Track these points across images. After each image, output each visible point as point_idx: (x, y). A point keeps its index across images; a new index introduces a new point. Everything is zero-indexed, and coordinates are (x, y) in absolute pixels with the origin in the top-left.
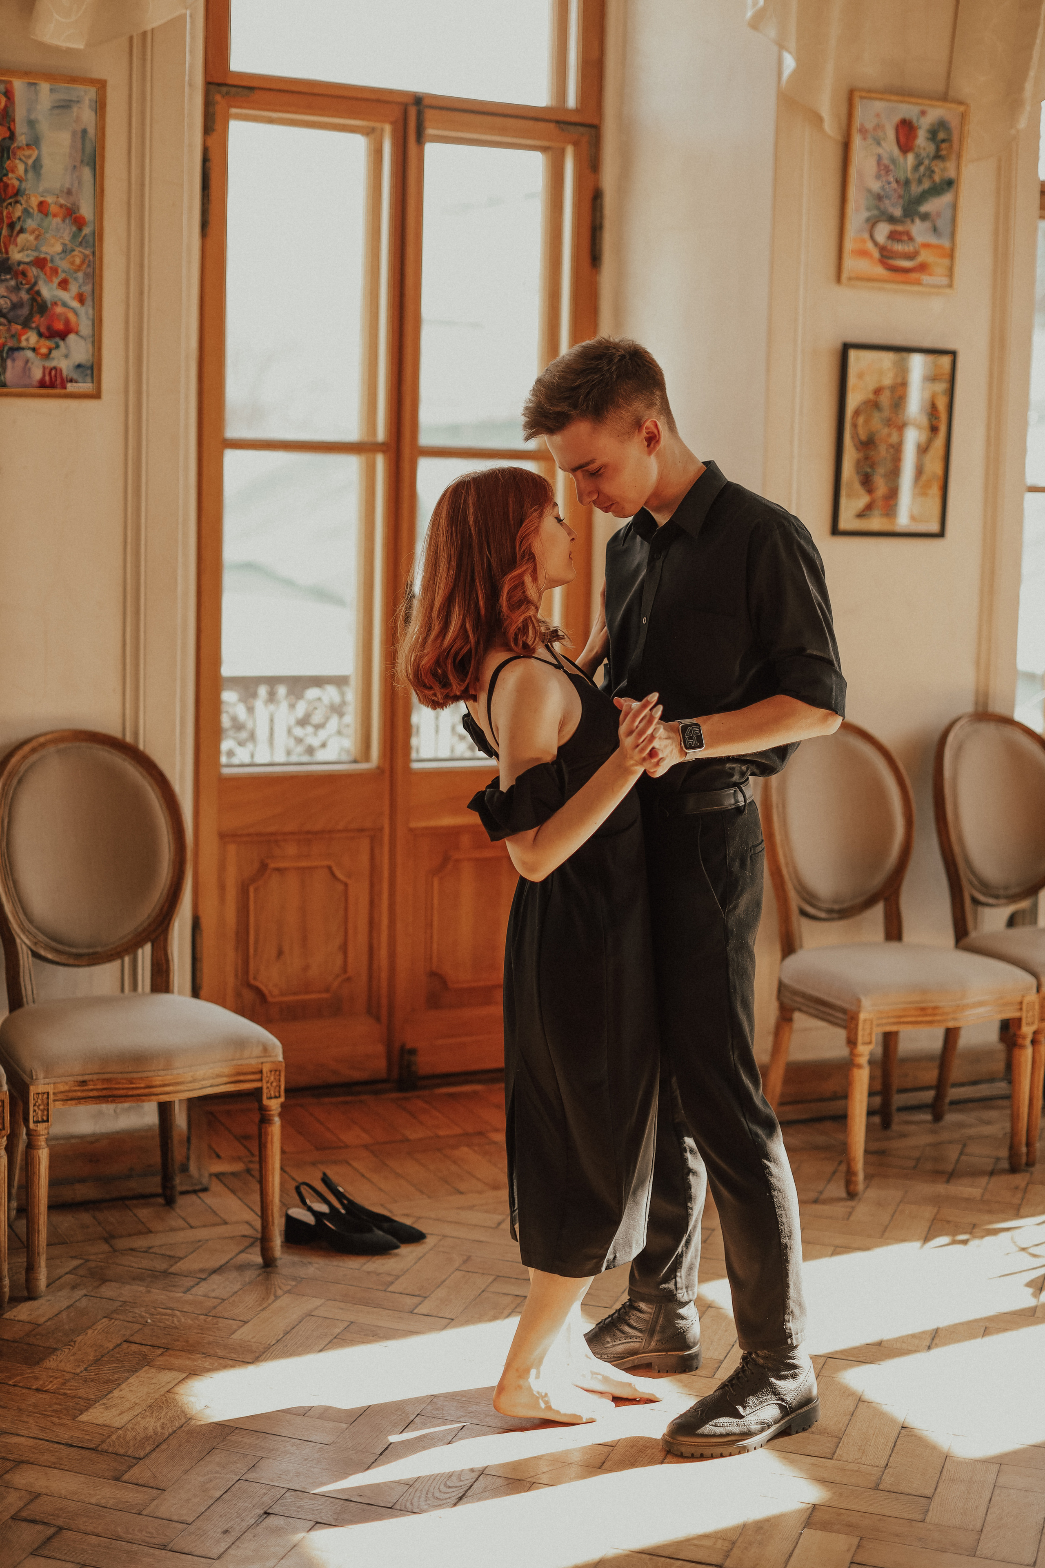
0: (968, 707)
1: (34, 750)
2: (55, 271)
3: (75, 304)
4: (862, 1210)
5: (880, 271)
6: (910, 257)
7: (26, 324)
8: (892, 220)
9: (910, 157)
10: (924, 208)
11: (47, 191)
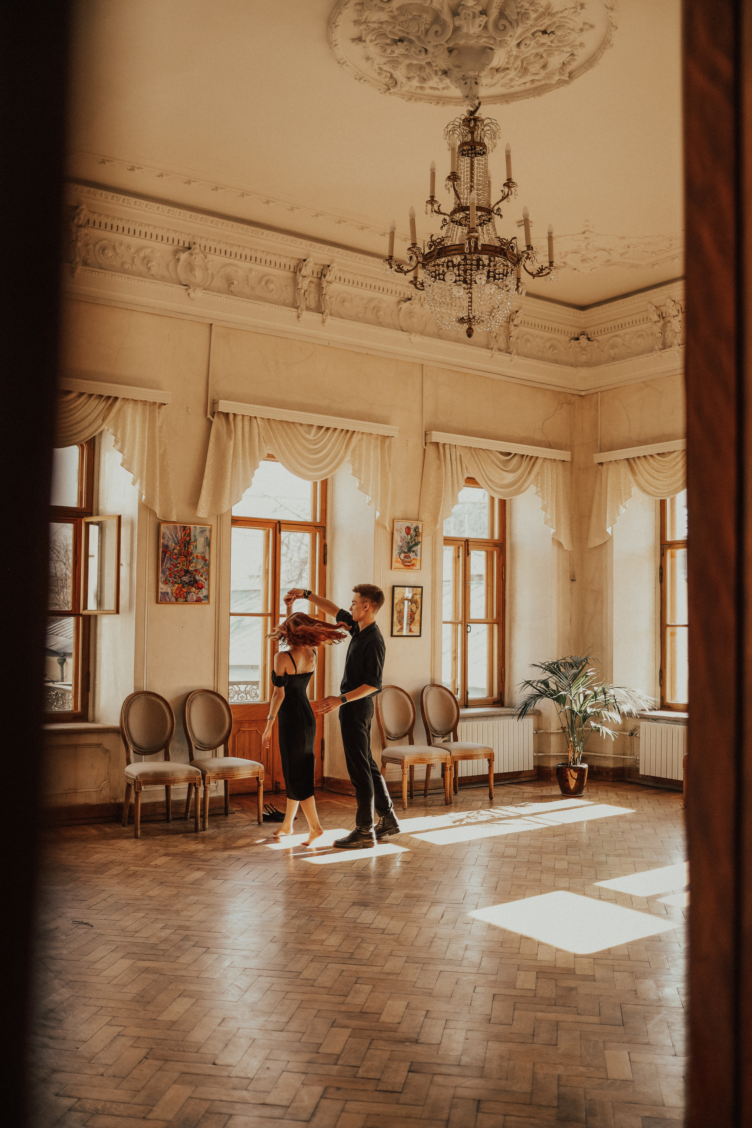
0: (430, 683)
1: (194, 694)
2: (199, 573)
3: (204, 581)
4: (407, 812)
5: (402, 566)
6: (409, 562)
7: (192, 586)
8: (405, 553)
9: (409, 536)
10: (413, 549)
11: (198, 553)
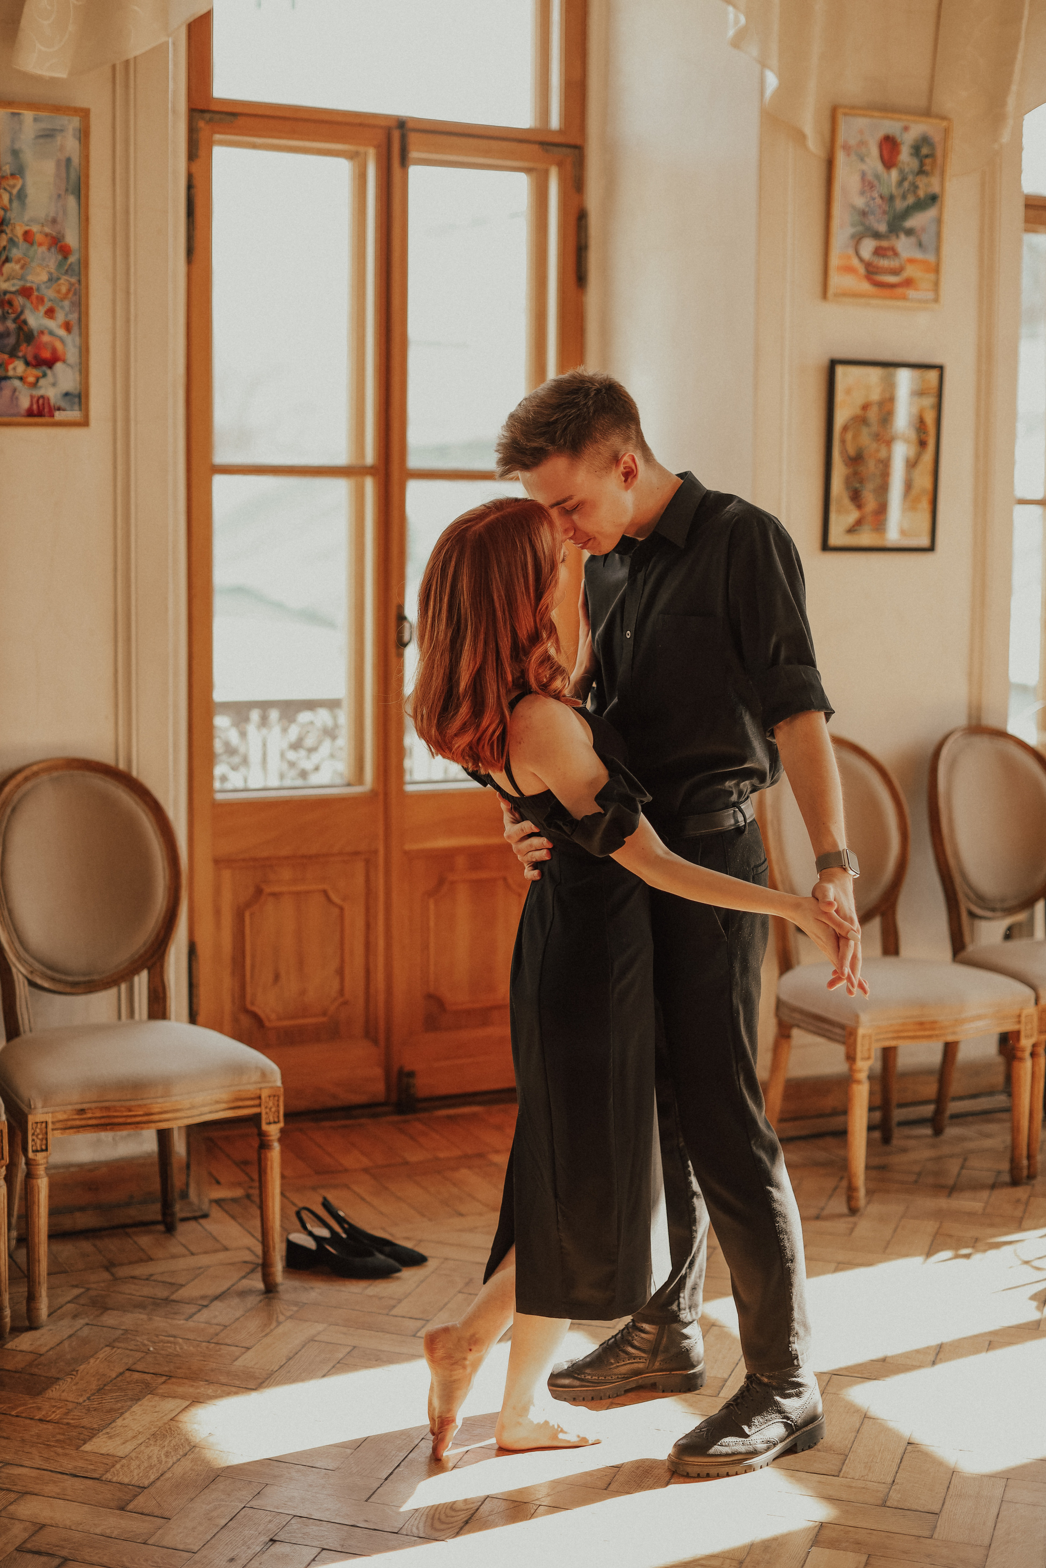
0: (961, 721)
1: (26, 779)
2: (41, 300)
3: (62, 332)
4: (864, 1226)
5: (866, 286)
6: (895, 272)
7: (13, 354)
8: (877, 235)
9: (894, 174)
10: (909, 223)
11: (33, 220)
